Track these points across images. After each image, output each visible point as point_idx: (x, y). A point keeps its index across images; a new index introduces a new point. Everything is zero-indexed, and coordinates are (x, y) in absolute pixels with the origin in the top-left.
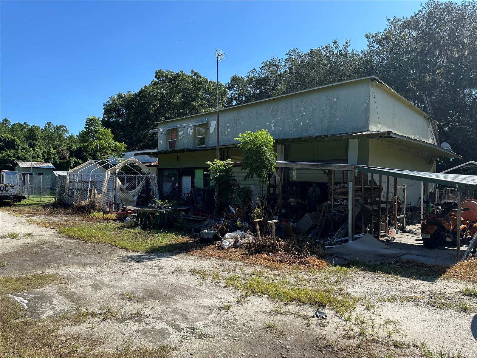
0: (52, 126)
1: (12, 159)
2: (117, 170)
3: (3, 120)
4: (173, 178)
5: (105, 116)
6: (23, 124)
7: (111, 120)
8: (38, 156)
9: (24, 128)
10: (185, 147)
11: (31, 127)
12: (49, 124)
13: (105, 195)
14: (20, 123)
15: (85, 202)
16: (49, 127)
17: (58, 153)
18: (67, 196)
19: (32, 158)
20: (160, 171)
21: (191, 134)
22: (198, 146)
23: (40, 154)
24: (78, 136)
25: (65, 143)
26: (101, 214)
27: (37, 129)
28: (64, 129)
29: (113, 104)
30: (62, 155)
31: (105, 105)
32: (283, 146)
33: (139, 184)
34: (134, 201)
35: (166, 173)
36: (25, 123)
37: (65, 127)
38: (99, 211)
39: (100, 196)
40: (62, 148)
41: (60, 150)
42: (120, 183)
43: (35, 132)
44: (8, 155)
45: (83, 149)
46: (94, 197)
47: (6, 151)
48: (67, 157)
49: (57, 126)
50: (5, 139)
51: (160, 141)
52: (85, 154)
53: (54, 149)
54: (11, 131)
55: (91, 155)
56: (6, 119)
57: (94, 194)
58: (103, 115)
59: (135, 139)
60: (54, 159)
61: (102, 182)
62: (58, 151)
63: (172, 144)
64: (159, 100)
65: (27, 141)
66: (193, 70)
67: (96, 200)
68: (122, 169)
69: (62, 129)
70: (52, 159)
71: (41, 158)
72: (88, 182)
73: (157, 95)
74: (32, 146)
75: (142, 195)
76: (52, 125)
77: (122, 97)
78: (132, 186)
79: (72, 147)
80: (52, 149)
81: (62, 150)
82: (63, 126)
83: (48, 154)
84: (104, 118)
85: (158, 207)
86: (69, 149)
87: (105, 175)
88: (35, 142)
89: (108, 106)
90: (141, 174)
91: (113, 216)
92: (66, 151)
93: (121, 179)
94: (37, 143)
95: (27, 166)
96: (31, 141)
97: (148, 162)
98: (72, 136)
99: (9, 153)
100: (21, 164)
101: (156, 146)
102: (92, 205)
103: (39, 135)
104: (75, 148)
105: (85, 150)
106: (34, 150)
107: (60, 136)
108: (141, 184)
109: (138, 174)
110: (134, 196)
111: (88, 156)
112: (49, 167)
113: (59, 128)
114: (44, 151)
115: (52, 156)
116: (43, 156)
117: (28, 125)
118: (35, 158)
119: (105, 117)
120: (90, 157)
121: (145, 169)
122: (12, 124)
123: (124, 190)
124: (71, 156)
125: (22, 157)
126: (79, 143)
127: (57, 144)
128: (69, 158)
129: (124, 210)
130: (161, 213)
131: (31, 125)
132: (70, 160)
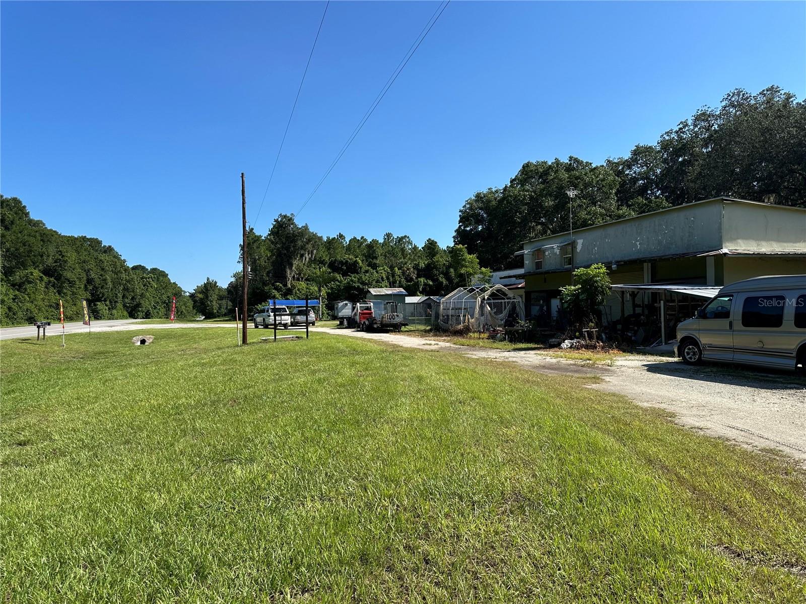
0: (392, 238)
1: (356, 285)
2: (486, 297)
3: (337, 236)
4: (541, 302)
5: (461, 224)
6: (360, 239)
7: (468, 229)
8: (382, 278)
9: (362, 243)
10: (552, 267)
11: (370, 242)
12: (388, 235)
13: (477, 319)
14: (356, 238)
15: (460, 327)
16: (388, 239)
17: (403, 273)
18: (442, 323)
19: (376, 282)
20: (528, 295)
21: (558, 253)
22: (566, 267)
23: (384, 277)
24: (422, 248)
25: (409, 259)
26: (476, 335)
27: (376, 244)
28: (407, 240)
29: (471, 209)
30: (408, 275)
31: (461, 211)
32: (650, 264)
33: (505, 308)
34: (502, 324)
35: (533, 296)
36: (362, 238)
37: (408, 237)
38: (474, 332)
39: (473, 320)
40: (408, 266)
41: (406, 269)
42: (489, 309)
43: (375, 248)
44: (352, 281)
45: (432, 266)
46: (469, 321)
47: (351, 276)
48: (414, 278)
49: (398, 237)
50: (348, 261)
51: (526, 262)
52: (435, 272)
53: (399, 269)
54: (349, 248)
55: (442, 273)
56: (340, 234)
57: (468, 318)
58: (459, 223)
59: (499, 256)
60: (400, 282)
61: (474, 308)
62: (404, 270)
63: (538, 265)
64: (526, 204)
65: (367, 261)
66: (572, 156)
67: (470, 324)
68: (490, 296)
69: (404, 240)
70: (398, 282)
71: (386, 283)
72: (460, 309)
73: (524, 199)
74: (374, 267)
75: (509, 319)
76: (392, 236)
77: (481, 198)
78: (499, 311)
79: (419, 264)
80: (396, 269)
81: (408, 269)
82: (405, 236)
83: (393, 276)
84: (460, 227)
85: (521, 326)
86: (416, 267)
87: (476, 301)
88: (375, 261)
89: (464, 213)
90: (507, 299)
91: (486, 335)
92: (412, 269)
93: (490, 305)
94: (378, 262)
95: (379, 294)
96: (371, 260)
97: (515, 283)
98: (415, 248)
99: (353, 279)
100: (373, 291)
101: (521, 266)
102: (467, 328)
103: (379, 251)
104: (422, 265)
105: (435, 267)
106: (377, 272)
107: (403, 250)
108: (508, 308)
109: (504, 299)
110: (502, 320)
111: (439, 275)
112: (401, 293)
113: (400, 240)
114: (388, 273)
115: (397, 278)
116: (388, 278)
117: (366, 240)
118: (380, 283)
119: (462, 226)
120: (441, 275)
121: (510, 294)
122: (348, 240)
123: (493, 314)
124: (419, 276)
125: (367, 281)
126: (426, 257)
127: (402, 262)
128: (416, 278)
129: (494, 330)
130: (523, 331)
131: (369, 240)
132: (418, 282)
